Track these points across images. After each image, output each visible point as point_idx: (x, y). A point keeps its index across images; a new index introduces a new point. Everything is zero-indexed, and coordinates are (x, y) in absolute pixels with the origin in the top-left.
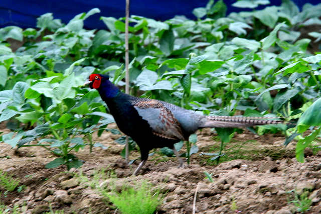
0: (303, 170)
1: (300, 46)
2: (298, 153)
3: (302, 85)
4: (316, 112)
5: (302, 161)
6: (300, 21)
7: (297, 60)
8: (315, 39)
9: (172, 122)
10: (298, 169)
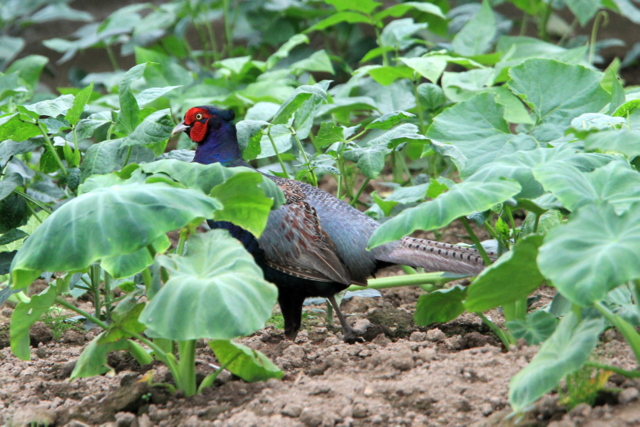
0: (29, 378)
1: (20, 76)
2: (16, 336)
3: (26, 170)
4: (57, 238)
5: (24, 356)
6: (24, 11)
7: (12, 109)
8: (60, 55)
9: (313, 238)
10: (17, 376)
